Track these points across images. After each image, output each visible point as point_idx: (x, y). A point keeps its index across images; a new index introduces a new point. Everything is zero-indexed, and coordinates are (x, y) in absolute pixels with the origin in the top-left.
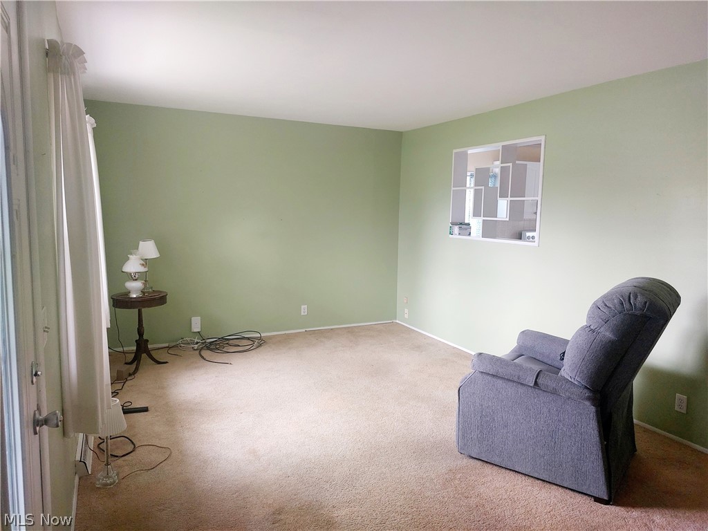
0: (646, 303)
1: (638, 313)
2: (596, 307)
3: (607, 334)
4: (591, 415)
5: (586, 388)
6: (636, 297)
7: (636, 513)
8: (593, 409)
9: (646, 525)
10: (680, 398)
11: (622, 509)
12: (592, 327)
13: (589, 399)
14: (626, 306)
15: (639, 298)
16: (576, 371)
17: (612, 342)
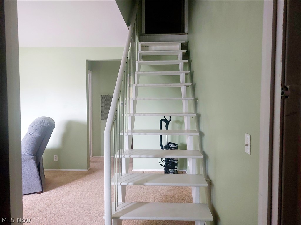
0: (48, 122)
1: (46, 126)
2: (31, 126)
3: (37, 135)
4: (34, 164)
5: (31, 155)
6: (45, 121)
7: (51, 191)
8: (34, 162)
9: (55, 192)
10: (56, 156)
11: (47, 192)
12: (31, 133)
13: (32, 158)
14: (42, 124)
15: (46, 121)
16: (27, 150)
17: (39, 137)
